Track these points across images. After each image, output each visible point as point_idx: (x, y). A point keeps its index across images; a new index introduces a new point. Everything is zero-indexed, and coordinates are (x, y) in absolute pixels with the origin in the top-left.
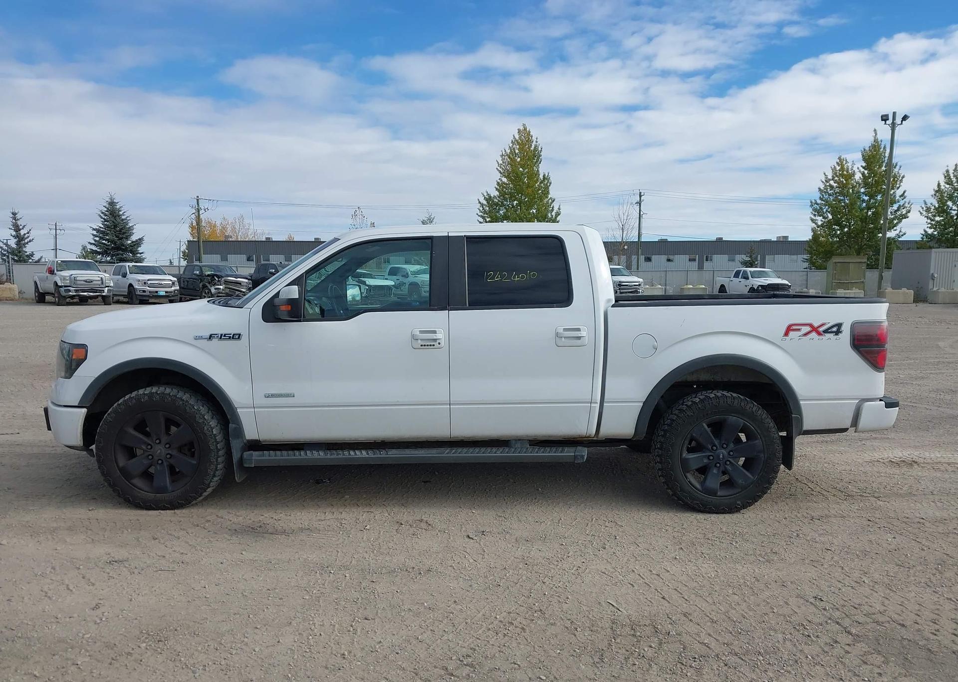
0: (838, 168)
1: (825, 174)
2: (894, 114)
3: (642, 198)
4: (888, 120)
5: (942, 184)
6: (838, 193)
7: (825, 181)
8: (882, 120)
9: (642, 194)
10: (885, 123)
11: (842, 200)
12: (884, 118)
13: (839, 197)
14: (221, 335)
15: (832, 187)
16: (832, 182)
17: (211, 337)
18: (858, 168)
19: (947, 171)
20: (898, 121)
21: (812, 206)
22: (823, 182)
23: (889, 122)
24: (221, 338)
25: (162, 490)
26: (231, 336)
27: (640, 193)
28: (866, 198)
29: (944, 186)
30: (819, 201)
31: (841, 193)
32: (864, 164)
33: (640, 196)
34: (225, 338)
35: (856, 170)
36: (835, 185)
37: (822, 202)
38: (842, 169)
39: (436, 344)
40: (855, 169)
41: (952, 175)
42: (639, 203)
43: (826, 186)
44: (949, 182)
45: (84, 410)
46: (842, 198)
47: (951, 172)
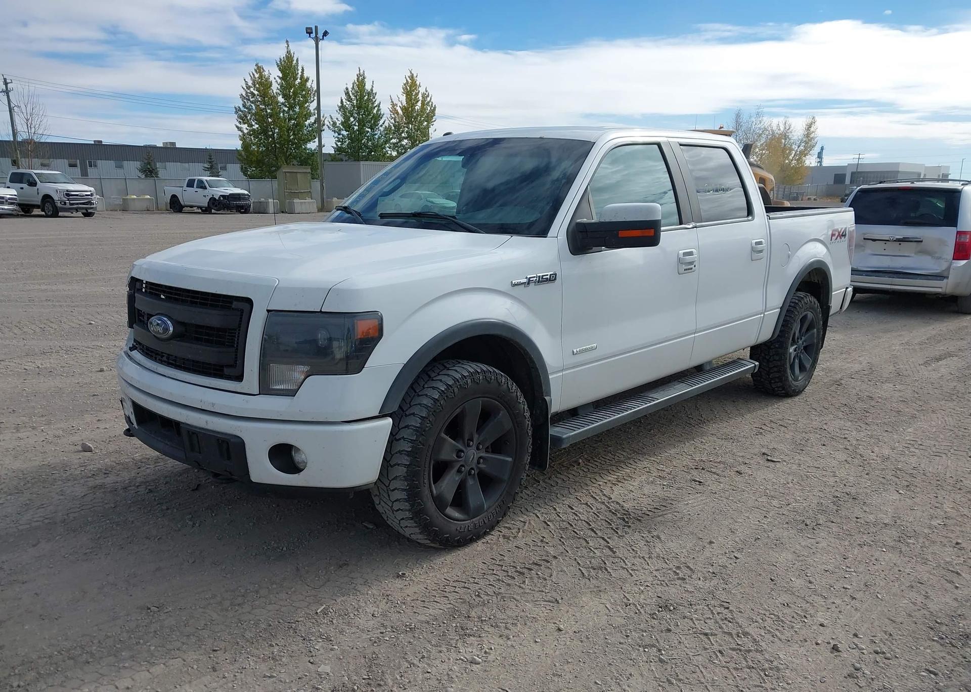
0: (257, 76)
1: (245, 80)
2: (316, 27)
3: (9, 86)
4: (312, 33)
5: (344, 101)
6: (259, 101)
7: (245, 88)
8: (307, 33)
9: (8, 81)
10: (310, 36)
11: (264, 109)
12: (309, 31)
13: (261, 106)
15: (252, 93)
16: (252, 89)
18: (275, 79)
19: (347, 89)
20: (320, 35)
21: (236, 112)
22: (244, 89)
23: (313, 35)
27: (5, 79)
28: (286, 109)
29: (346, 102)
30: (242, 109)
31: (264, 103)
32: (281, 75)
33: (6, 84)
35: (274, 81)
36: (256, 93)
37: (245, 109)
38: (261, 77)
40: (272, 79)
41: (350, 93)
42: (7, 92)
43: (247, 93)
44: (349, 99)
46: (263, 107)
47: (350, 89)
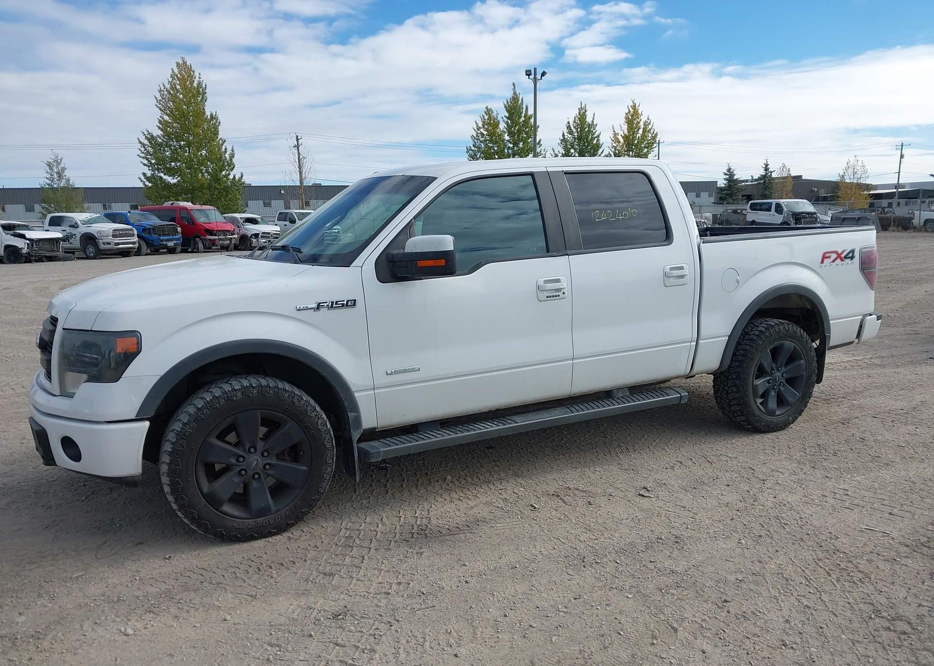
0: (486, 117)
1: (476, 122)
2: (535, 69)
3: (300, 141)
4: (531, 75)
5: (566, 134)
6: (488, 140)
7: (476, 129)
8: (526, 75)
9: (299, 138)
10: (529, 77)
11: (492, 147)
12: (528, 73)
13: (489, 145)
14: (332, 303)
15: (482, 134)
16: (482, 130)
17: (319, 307)
18: (502, 118)
19: (569, 123)
20: (539, 76)
21: (467, 152)
22: (475, 130)
23: (532, 77)
24: (332, 306)
25: (264, 512)
26: (345, 302)
27: (297, 136)
28: (511, 146)
29: (567, 136)
30: (473, 148)
31: (491, 141)
32: (507, 115)
33: (297, 140)
34: (336, 306)
35: (501, 120)
36: (485, 133)
37: (475, 149)
38: (489, 118)
39: (561, 294)
40: (499, 118)
41: (572, 126)
42: (297, 146)
43: (477, 133)
44: (571, 132)
45: (147, 424)
46: (491, 145)
47: (571, 123)
